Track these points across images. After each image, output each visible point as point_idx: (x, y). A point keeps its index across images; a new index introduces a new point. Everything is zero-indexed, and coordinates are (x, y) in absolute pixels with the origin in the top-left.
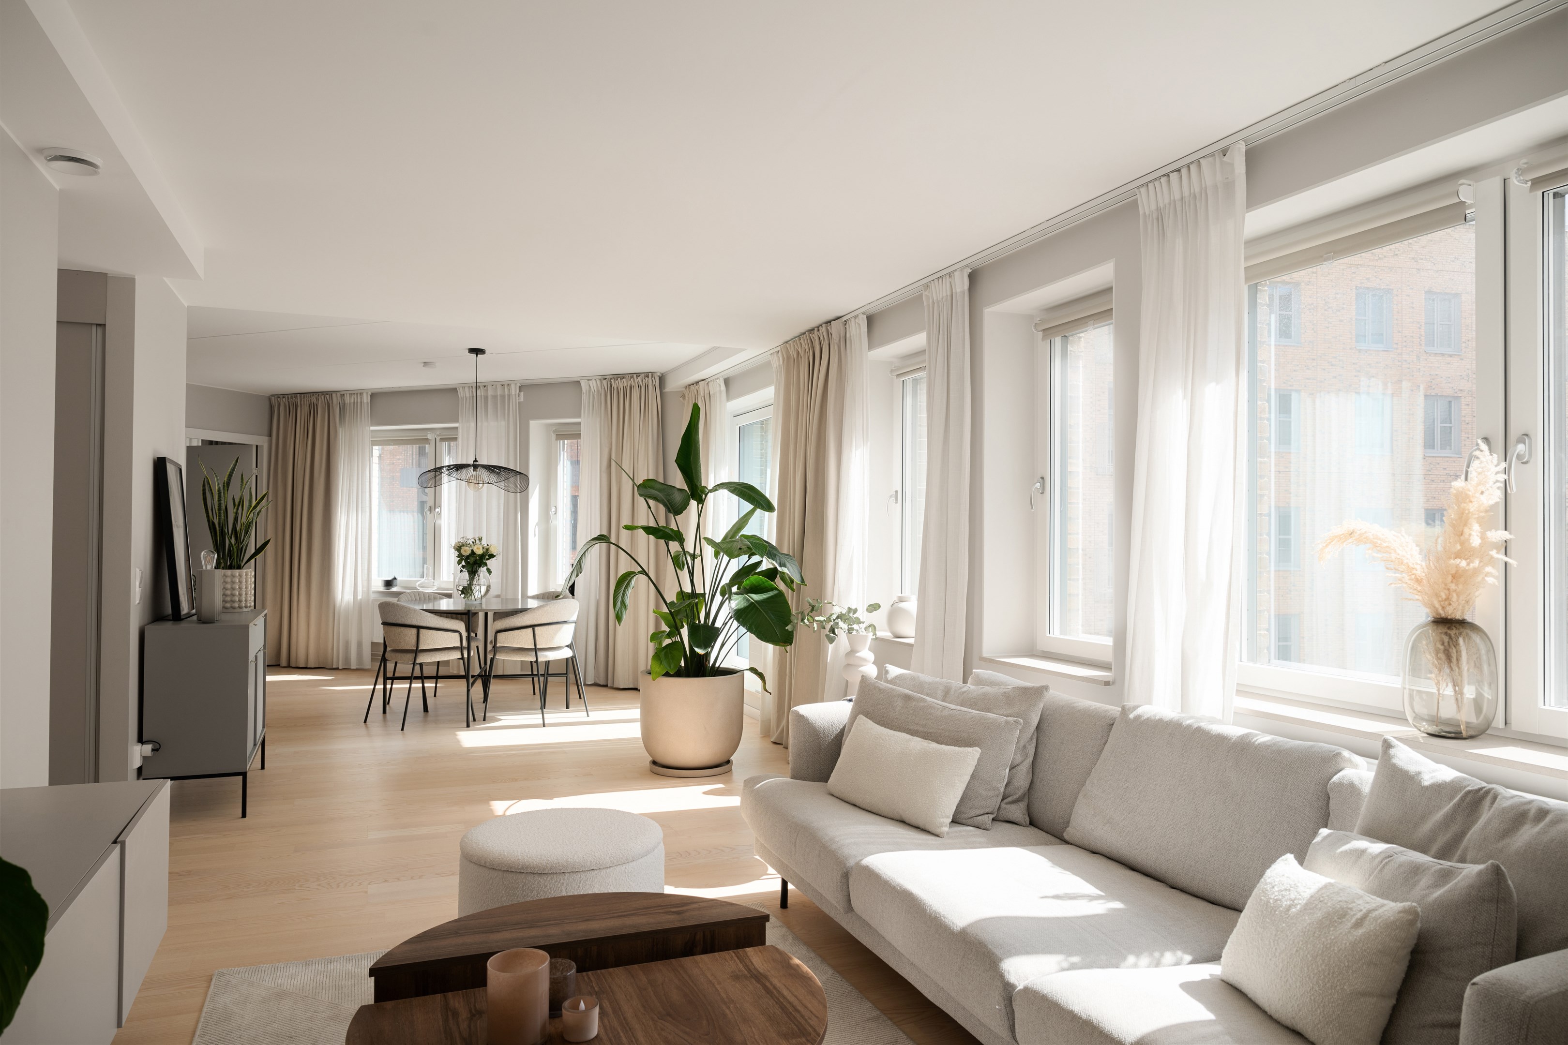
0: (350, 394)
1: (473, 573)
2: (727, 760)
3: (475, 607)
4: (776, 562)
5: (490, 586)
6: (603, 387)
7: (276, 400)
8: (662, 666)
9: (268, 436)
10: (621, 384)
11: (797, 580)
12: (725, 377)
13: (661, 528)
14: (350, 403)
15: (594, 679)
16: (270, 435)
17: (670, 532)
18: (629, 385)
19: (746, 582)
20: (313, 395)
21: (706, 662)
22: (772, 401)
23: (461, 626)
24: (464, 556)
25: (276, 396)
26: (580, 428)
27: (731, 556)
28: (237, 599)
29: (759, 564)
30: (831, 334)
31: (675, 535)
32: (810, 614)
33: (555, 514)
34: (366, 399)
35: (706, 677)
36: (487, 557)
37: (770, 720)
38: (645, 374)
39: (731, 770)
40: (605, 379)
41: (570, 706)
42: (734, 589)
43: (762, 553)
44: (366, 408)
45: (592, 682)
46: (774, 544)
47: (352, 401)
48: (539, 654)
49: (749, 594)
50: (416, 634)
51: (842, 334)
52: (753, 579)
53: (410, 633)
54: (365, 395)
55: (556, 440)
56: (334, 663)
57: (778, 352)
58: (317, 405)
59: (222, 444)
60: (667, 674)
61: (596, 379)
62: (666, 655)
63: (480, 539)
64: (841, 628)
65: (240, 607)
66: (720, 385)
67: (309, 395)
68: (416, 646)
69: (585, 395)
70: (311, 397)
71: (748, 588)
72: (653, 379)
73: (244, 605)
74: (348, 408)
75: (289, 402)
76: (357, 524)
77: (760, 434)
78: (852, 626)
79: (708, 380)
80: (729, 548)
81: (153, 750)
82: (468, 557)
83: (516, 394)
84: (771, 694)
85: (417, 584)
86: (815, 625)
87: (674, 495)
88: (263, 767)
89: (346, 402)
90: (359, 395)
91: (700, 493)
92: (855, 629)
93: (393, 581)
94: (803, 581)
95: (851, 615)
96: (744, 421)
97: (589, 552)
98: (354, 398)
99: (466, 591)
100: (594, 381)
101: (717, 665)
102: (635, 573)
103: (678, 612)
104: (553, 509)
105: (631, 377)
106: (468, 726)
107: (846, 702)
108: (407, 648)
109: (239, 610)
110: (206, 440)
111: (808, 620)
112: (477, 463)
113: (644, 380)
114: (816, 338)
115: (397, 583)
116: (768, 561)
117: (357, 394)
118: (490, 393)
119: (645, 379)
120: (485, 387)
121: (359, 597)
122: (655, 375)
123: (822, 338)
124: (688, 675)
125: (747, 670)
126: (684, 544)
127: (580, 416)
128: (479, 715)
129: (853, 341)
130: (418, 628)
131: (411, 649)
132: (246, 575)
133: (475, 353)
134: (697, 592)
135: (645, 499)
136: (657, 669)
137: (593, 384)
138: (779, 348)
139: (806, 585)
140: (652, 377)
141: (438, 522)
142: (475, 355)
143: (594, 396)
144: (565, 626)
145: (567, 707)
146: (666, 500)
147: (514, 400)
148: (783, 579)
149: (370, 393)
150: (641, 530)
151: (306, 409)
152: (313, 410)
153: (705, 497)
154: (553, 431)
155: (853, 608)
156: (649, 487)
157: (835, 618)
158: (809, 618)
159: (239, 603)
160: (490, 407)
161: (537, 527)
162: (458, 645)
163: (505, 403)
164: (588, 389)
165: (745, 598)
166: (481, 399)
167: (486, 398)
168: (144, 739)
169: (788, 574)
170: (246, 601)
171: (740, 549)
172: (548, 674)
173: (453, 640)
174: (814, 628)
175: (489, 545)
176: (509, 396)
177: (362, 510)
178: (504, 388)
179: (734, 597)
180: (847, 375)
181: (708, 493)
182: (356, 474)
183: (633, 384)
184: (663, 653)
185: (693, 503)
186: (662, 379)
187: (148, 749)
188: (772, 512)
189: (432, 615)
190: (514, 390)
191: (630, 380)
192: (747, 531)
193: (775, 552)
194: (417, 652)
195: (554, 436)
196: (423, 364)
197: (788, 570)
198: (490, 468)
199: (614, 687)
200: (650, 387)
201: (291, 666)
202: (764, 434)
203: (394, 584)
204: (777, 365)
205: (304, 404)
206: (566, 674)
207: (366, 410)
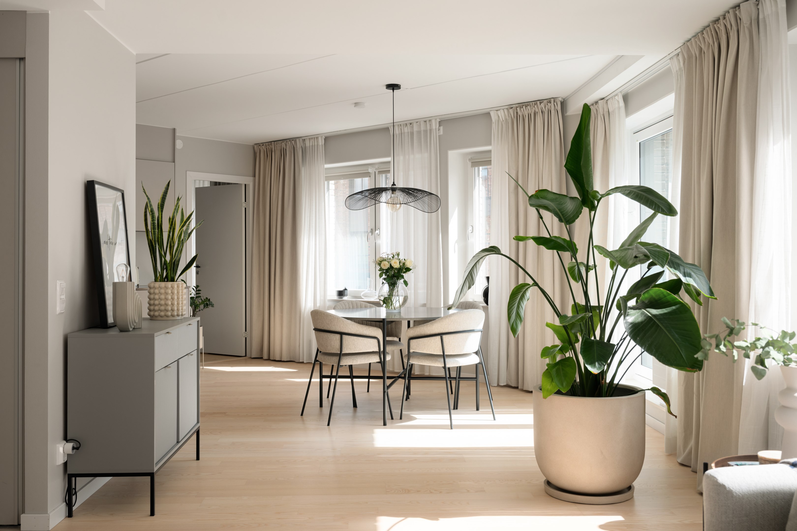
0: (309, 139)
1: (392, 283)
2: (628, 486)
3: (395, 316)
4: (680, 272)
5: (407, 296)
6: (510, 115)
7: (258, 147)
8: (553, 384)
9: (253, 177)
10: (526, 111)
11: (705, 292)
12: (623, 93)
13: (553, 238)
14: (309, 146)
15: (507, 381)
16: (254, 176)
17: (562, 242)
18: (533, 111)
19: (645, 296)
20: (283, 142)
21: (602, 380)
22: (672, 112)
23: (378, 333)
24: (384, 270)
25: (258, 145)
26: (491, 155)
27: (627, 266)
28: (170, 308)
29: (659, 275)
30: (740, 19)
31: (568, 245)
32: (728, 338)
33: (472, 232)
34: (321, 142)
35: (602, 396)
36: (404, 270)
37: (676, 438)
38: (548, 100)
39: (633, 496)
40: (512, 108)
41: (480, 407)
42: (632, 303)
43: (663, 262)
44: (321, 149)
45: (505, 384)
46: (677, 252)
47: (311, 144)
48: (447, 360)
49: (648, 309)
50: (340, 340)
51: (754, 16)
52: (653, 292)
53: (335, 339)
54: (320, 138)
55: (471, 167)
56: (300, 358)
57: (678, 55)
58: (286, 150)
59: (223, 185)
60: (559, 393)
61: (503, 109)
62: (558, 372)
63: (398, 255)
64: (773, 358)
65: (173, 316)
66: (618, 102)
67: (280, 142)
68: (340, 350)
69: (494, 124)
70: (281, 144)
71: (646, 302)
72: (555, 104)
73: (176, 314)
74: (308, 150)
75: (267, 149)
76: (315, 245)
77: (660, 149)
78: (789, 357)
79: (606, 99)
80: (623, 257)
81: (74, 448)
82: (387, 270)
83: (436, 129)
84: (676, 417)
85: (362, 294)
86: (735, 353)
87: (566, 204)
88: (198, 458)
89: (307, 145)
90: (316, 139)
91: (592, 199)
92: (793, 359)
93: (344, 291)
94: (712, 293)
95: (787, 341)
96: (644, 136)
97: (480, 263)
98: (312, 142)
99: (387, 301)
100: (502, 111)
101: (616, 382)
102: (529, 285)
103: (573, 325)
104: (470, 228)
105: (535, 104)
106: (385, 424)
107: (787, 467)
108: (333, 352)
109: (172, 318)
110: (213, 182)
111: (725, 345)
112: (395, 186)
113: (547, 106)
114: (722, 28)
115: (347, 293)
116: (671, 271)
117: (314, 138)
118: (415, 129)
119: (547, 104)
120: (411, 124)
121: (318, 305)
122: (557, 100)
123: (729, 26)
124: (583, 394)
125: (648, 389)
126: (577, 256)
127: (490, 144)
128: (396, 412)
129: (767, 22)
130: (342, 334)
131: (336, 352)
132: (178, 287)
133: (392, 88)
134: (591, 305)
135: (537, 209)
136: (548, 386)
137: (501, 114)
138: (679, 50)
139: (716, 299)
140: (554, 102)
141: (378, 242)
142: (392, 91)
143: (502, 125)
144: (472, 335)
145: (478, 409)
146: (557, 210)
147: (435, 134)
148: (688, 292)
149: (324, 137)
150: (532, 241)
151: (278, 153)
152: (283, 153)
153: (598, 203)
154: (469, 159)
155: (790, 331)
156: (541, 198)
157: (763, 345)
158: (727, 343)
159: (171, 311)
160: (415, 141)
161: (456, 244)
162: (377, 349)
163: (427, 137)
164: (497, 119)
165: (643, 313)
166: (408, 135)
167: (412, 133)
168: (68, 438)
169: (693, 286)
170: (178, 310)
171: (636, 257)
172: (459, 378)
173: (372, 346)
174: (734, 356)
175: (406, 259)
176: (431, 130)
177: (319, 233)
178: (427, 124)
179: (631, 312)
180: (760, 62)
181: (601, 198)
182: (314, 204)
183: (537, 110)
184: (555, 370)
185: (585, 210)
186: (564, 104)
187: (70, 445)
188: (673, 216)
189: (353, 323)
190: (435, 125)
191: (534, 107)
192: (646, 238)
193: (678, 261)
194: (340, 355)
195: (469, 164)
196: (354, 105)
197: (695, 280)
198: (407, 191)
199: (524, 389)
200: (553, 112)
201: (270, 359)
202: (665, 149)
203: (346, 294)
204: (678, 68)
205: (277, 149)
206: (476, 378)
207: (321, 151)
